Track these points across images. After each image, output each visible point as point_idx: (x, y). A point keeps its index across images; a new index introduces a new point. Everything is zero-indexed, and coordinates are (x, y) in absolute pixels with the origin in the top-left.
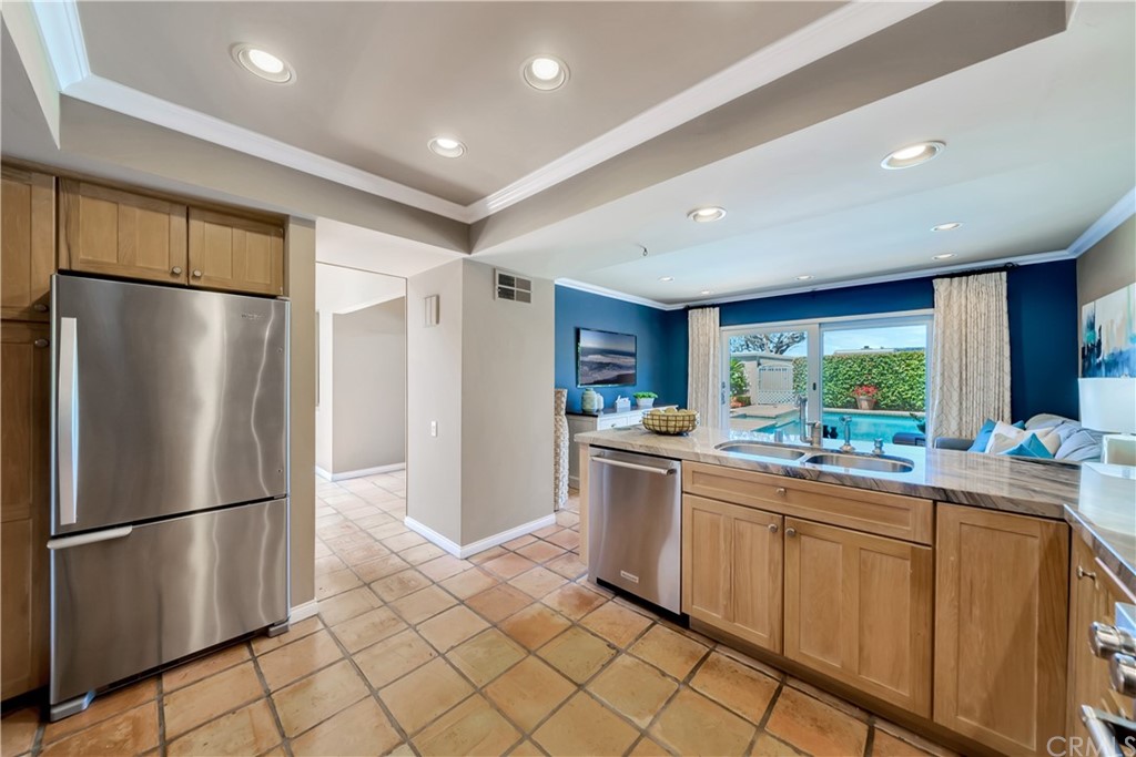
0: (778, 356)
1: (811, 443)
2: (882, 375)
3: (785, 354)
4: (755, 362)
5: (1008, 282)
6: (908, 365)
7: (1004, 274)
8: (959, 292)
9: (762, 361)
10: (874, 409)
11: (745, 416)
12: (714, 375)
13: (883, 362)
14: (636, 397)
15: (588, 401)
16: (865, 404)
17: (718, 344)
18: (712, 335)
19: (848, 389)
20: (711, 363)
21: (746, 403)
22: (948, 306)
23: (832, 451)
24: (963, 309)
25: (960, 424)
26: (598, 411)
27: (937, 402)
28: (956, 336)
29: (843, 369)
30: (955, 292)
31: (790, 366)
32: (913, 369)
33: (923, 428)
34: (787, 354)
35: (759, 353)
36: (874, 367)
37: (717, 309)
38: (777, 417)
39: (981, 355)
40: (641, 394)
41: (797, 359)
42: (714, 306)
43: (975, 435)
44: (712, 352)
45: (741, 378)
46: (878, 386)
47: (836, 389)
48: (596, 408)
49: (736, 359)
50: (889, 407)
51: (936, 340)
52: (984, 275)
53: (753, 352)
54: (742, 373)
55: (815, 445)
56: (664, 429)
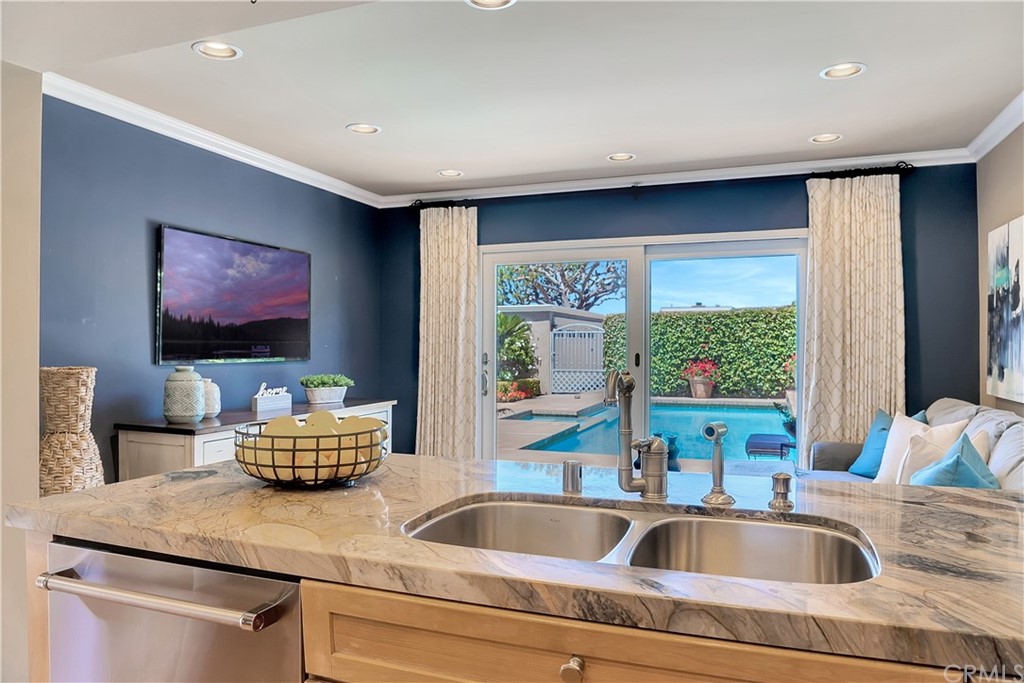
0: (582, 313)
1: (643, 490)
2: (723, 344)
3: (593, 310)
4: (547, 323)
5: (901, 191)
6: (754, 330)
7: (897, 177)
8: (841, 203)
9: (557, 320)
10: (712, 397)
11: (530, 415)
12: (468, 341)
13: (724, 324)
14: (305, 385)
15: (177, 396)
16: (700, 389)
17: (475, 280)
18: (463, 259)
19: (678, 367)
20: (462, 315)
21: (532, 392)
22: (827, 225)
23: (688, 510)
24: (847, 231)
25: (842, 419)
26: (206, 419)
27: (813, 384)
28: (838, 276)
29: (672, 335)
30: (836, 202)
31: (600, 329)
32: (759, 336)
33: (791, 427)
34: (594, 311)
35: (554, 307)
36: (714, 331)
37: (474, 210)
38: (579, 415)
39: (869, 306)
40: (317, 378)
41: (609, 318)
42: (467, 203)
43: (861, 436)
44: (463, 294)
45: (525, 349)
46: (716, 362)
47: (663, 367)
48: (200, 412)
49: (518, 317)
50: (732, 393)
51: (812, 280)
52: (872, 177)
53: (545, 306)
54: (527, 341)
55: (652, 497)
56: (286, 475)
